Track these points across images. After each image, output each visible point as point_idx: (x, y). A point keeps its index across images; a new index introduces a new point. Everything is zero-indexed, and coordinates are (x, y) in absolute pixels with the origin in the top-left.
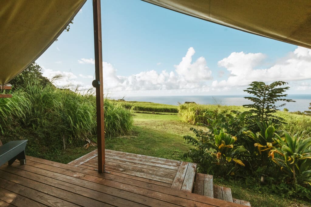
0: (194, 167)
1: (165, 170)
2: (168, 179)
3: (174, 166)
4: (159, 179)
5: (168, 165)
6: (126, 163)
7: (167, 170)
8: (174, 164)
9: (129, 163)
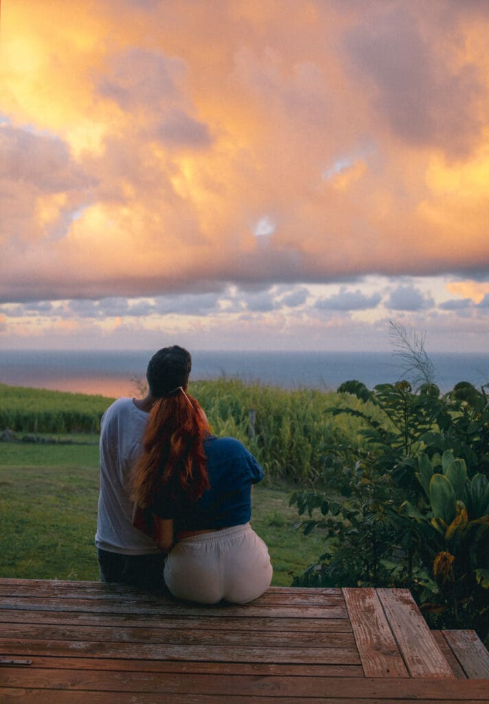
0: (407, 602)
1: (295, 625)
2: (329, 651)
3: (322, 606)
4: (292, 657)
5: (295, 606)
6: (81, 617)
7: (305, 623)
8: (320, 600)
9: (97, 618)
